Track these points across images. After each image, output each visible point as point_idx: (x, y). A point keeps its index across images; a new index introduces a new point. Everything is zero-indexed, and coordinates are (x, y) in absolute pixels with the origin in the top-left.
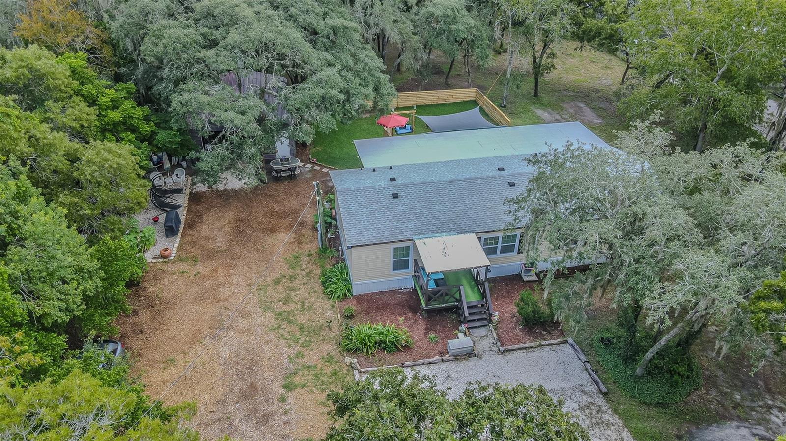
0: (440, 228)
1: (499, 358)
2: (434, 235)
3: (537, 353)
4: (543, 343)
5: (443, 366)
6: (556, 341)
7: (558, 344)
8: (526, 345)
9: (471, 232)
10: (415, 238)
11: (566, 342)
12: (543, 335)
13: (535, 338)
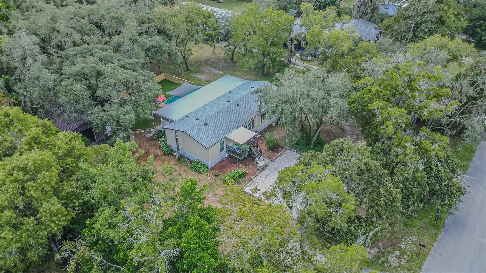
0: (231, 130)
1: (273, 163)
2: (230, 132)
3: (282, 156)
4: (282, 152)
5: (262, 173)
6: (284, 151)
7: (285, 151)
8: (278, 155)
9: (240, 126)
10: (226, 136)
11: (287, 149)
12: (279, 151)
13: (278, 153)
